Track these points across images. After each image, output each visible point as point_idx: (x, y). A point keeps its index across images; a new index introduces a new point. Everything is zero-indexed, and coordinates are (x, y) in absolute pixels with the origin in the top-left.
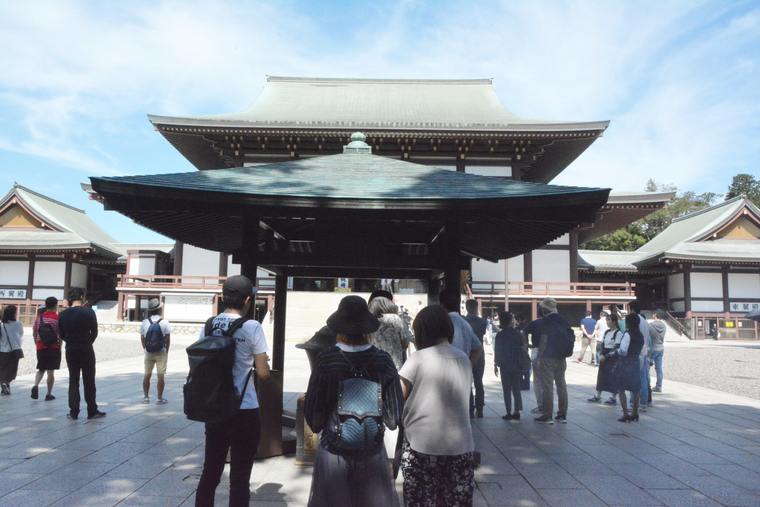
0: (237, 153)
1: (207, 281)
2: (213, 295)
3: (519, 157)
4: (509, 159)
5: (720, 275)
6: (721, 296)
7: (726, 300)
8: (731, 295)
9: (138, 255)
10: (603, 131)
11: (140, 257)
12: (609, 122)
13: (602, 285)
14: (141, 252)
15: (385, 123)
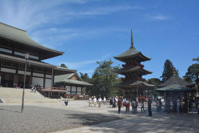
5: (70, 87)
6: (70, 91)
7: (71, 92)
8: (72, 91)
13: (57, 88)
15: (18, 40)
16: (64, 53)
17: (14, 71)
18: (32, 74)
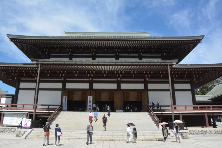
0: (47, 53)
1: (25, 106)
2: (27, 113)
3: (165, 54)
4: (160, 55)
9: (5, 97)
10: (201, 40)
11: (6, 98)
12: (204, 36)
14: (7, 95)
16: (203, 37)
17: (114, 86)
18: (146, 86)
